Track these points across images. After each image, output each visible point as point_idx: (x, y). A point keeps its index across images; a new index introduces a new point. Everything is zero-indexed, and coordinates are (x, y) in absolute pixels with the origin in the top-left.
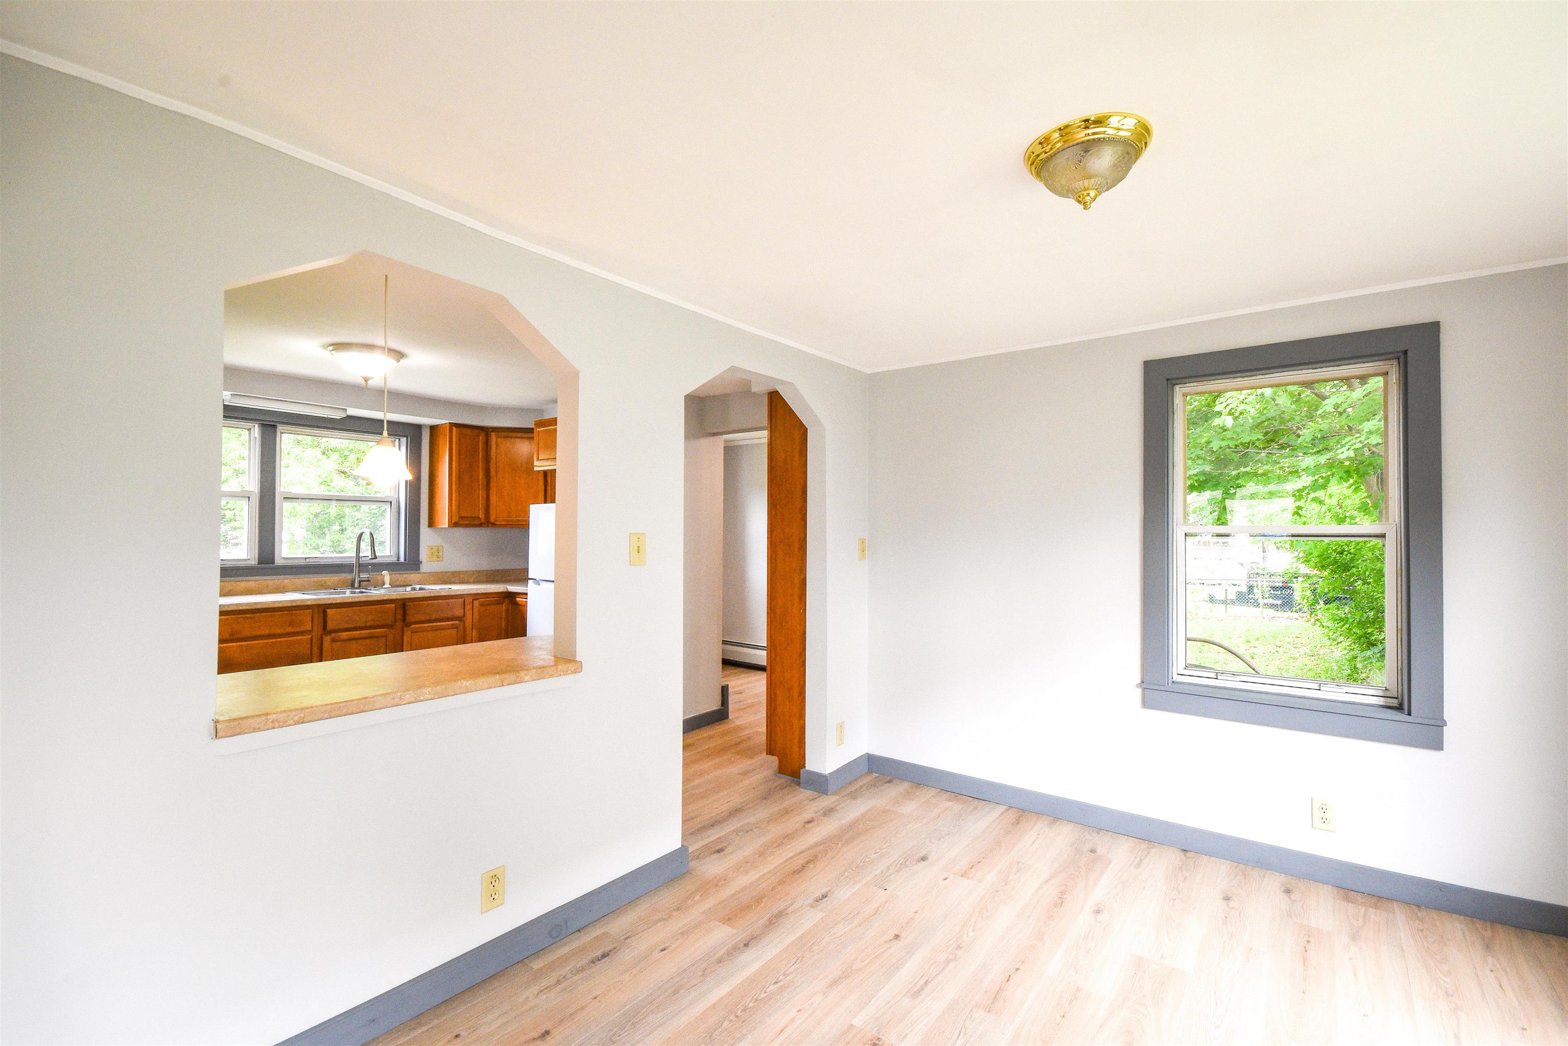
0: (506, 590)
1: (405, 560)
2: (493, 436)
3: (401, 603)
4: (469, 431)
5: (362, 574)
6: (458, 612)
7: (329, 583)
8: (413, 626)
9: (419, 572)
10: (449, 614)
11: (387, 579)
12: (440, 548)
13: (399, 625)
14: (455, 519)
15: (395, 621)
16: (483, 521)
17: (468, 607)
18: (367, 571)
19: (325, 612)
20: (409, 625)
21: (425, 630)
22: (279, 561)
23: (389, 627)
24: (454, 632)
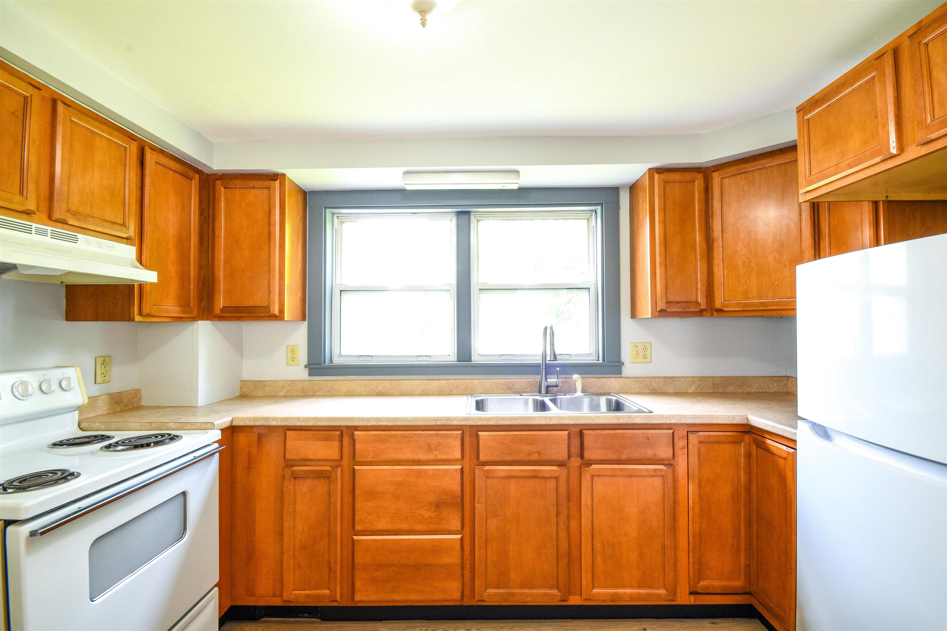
0: (744, 422)
1: (604, 360)
2: (716, 177)
3: (578, 429)
4: (677, 176)
5: (551, 376)
6: (665, 452)
7: (517, 386)
8: (594, 466)
9: (621, 376)
10: (649, 453)
11: (579, 386)
12: (648, 346)
13: (576, 461)
14: (661, 305)
15: (569, 456)
16: (703, 306)
17: (681, 443)
18: (558, 374)
19: (478, 436)
20: (589, 463)
21: (613, 475)
22: (476, 359)
23: (561, 464)
24: (658, 481)
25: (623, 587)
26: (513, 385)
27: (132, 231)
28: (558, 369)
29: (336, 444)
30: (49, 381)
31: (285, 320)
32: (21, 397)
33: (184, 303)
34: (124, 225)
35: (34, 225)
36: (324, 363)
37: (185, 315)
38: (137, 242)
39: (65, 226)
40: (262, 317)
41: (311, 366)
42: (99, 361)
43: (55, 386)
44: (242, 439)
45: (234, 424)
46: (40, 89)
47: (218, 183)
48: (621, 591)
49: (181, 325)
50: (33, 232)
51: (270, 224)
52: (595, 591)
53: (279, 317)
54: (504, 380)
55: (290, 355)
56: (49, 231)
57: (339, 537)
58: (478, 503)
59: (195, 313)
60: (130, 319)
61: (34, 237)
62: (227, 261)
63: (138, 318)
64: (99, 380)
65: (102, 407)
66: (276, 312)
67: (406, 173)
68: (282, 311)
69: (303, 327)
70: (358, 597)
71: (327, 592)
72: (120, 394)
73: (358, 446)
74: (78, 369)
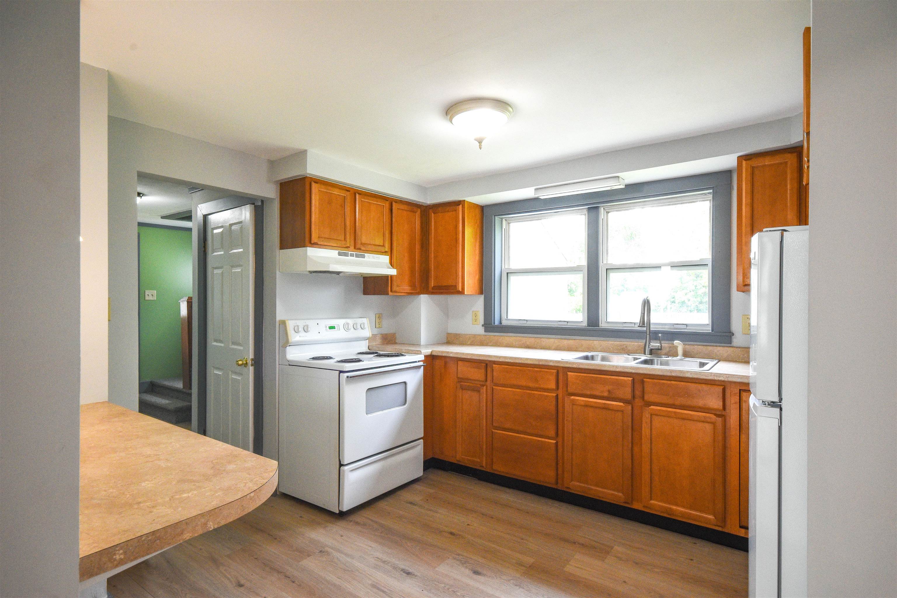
5: (654, 341)
6: (715, 403)
7: (630, 348)
8: (652, 407)
9: (730, 345)
10: (700, 403)
11: (680, 350)
13: (638, 401)
15: (634, 397)
17: (733, 399)
19: (567, 375)
20: (649, 404)
21: (668, 416)
22: (603, 325)
23: (626, 402)
24: (709, 427)
25: (677, 505)
26: (626, 347)
27: (387, 248)
28: (660, 335)
29: (483, 371)
30: (356, 324)
31: (465, 294)
32: (347, 330)
33: (413, 285)
34: (383, 246)
35: (350, 252)
36: (494, 323)
37: (413, 292)
38: (389, 253)
39: (360, 251)
40: (452, 292)
41: (487, 326)
42: (377, 316)
43: (359, 326)
44: (438, 363)
45: (434, 354)
46: (349, 191)
47: (431, 211)
48: (674, 507)
49: (412, 297)
50: (349, 256)
51: (456, 233)
52: (653, 502)
53: (462, 293)
54: (618, 343)
55: (474, 318)
56: (355, 254)
57: (484, 428)
58: (566, 421)
59: (418, 290)
60: (388, 294)
61: (350, 258)
62: (435, 257)
63: (390, 293)
64: (377, 326)
65: (379, 341)
66: (460, 289)
67: (536, 189)
68: (463, 289)
69: (482, 298)
70: (495, 467)
71: (479, 460)
72: (386, 334)
73: (495, 374)
74: (368, 319)
